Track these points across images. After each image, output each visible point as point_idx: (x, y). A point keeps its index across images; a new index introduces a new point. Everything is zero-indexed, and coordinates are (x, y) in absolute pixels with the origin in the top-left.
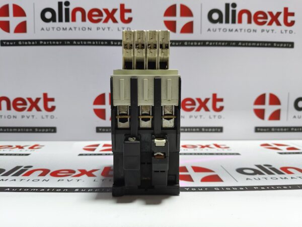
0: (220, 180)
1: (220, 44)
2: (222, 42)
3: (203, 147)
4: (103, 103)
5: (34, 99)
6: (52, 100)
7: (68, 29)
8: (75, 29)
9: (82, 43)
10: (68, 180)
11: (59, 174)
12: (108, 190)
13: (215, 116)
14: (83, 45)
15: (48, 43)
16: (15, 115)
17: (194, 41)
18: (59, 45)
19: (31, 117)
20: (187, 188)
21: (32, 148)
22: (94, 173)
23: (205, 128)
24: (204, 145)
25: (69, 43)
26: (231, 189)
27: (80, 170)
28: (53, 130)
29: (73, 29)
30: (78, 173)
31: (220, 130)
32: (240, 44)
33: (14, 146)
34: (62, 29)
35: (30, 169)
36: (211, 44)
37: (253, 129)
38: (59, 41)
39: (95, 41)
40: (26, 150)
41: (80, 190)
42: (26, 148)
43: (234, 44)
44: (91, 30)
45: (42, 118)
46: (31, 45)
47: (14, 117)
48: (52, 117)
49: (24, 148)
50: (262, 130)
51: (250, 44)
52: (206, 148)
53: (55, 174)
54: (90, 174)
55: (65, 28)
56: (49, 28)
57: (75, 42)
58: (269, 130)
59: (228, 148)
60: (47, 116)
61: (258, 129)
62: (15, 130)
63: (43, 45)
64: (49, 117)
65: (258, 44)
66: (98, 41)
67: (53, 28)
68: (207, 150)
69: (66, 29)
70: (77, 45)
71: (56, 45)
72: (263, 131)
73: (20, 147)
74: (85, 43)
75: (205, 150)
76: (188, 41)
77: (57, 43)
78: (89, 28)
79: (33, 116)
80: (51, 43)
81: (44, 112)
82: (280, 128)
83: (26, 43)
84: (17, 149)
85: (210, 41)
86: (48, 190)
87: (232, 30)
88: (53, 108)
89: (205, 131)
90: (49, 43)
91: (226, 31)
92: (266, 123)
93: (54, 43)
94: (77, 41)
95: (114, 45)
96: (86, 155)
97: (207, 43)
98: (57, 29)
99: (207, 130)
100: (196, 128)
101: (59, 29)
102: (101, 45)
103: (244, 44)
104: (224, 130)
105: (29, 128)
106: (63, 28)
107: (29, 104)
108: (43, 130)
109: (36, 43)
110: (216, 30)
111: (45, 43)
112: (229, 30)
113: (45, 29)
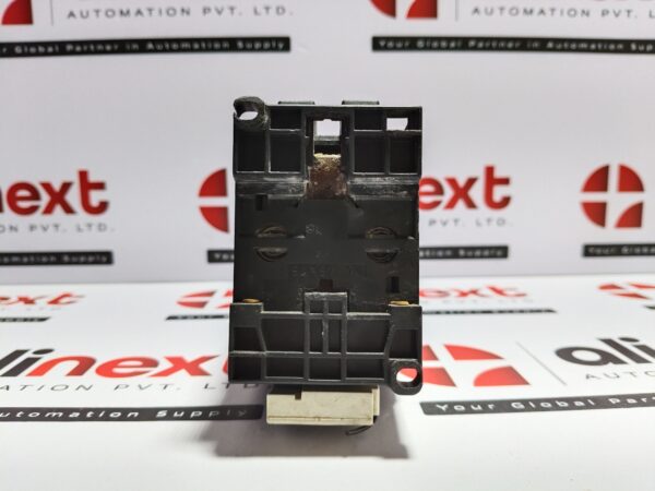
0: (520, 381)
1: (502, 44)
2: (507, 40)
3: (463, 294)
4: (223, 192)
5: (57, 187)
6: (100, 186)
7: (133, 11)
8: (151, 14)
9: (167, 46)
10: (140, 387)
11: (117, 370)
12: (241, 414)
13: (489, 220)
14: (171, 51)
15: (85, 48)
16: (14, 225)
17: (439, 39)
18: (113, 52)
19: (51, 229)
20: (442, 404)
21: (55, 302)
22: (204, 366)
23: (467, 249)
24: (466, 289)
25: (135, 46)
26: (554, 404)
27: (171, 359)
28: (104, 258)
29: (145, 12)
30: (165, 365)
31: (500, 252)
32: (550, 45)
33: (14, 299)
34: (118, 13)
35: (46, 358)
36: (481, 45)
37: (579, 250)
38: (111, 42)
39: (199, 40)
40: (41, 309)
41: (171, 414)
42: (41, 303)
43: (536, 45)
44: (188, 13)
45: (79, 229)
46: (46, 54)
47: (12, 228)
48: (101, 227)
49: (38, 301)
50: (599, 251)
51: (574, 46)
52: (472, 297)
53: (107, 370)
54: (195, 368)
55: (125, 11)
56: (88, 13)
57: (150, 46)
58: (616, 250)
59: (523, 295)
60: (90, 226)
61: (591, 250)
62: (15, 259)
63: (73, 53)
64: (94, 228)
65: (593, 46)
66: (206, 40)
67: (97, 12)
68: (475, 301)
69: (128, 12)
70: (155, 51)
71: (104, 52)
72: (603, 255)
73: (27, 301)
74: (175, 46)
75: (469, 303)
76: (425, 39)
77: (108, 48)
78: (183, 10)
79: (56, 226)
80: (92, 47)
81: (82, 216)
82: (641, 246)
83: (33, 50)
84: (21, 304)
85: (478, 39)
86: (89, 415)
87: (531, 12)
88: (103, 207)
89: (466, 257)
90: (89, 49)
91: (517, 12)
92: (611, 234)
93: (100, 47)
94: (155, 41)
95: (245, 49)
96: (185, 318)
97: (472, 43)
98: (106, 14)
99: (470, 253)
100: (444, 249)
101: (110, 13)
102: (213, 50)
103: (559, 46)
104: (512, 252)
105: (48, 254)
106: (122, 13)
107: (45, 198)
108: (82, 259)
109: (57, 48)
110: (492, 12)
111: (78, 49)
112: (525, 11)
113: (77, 13)
